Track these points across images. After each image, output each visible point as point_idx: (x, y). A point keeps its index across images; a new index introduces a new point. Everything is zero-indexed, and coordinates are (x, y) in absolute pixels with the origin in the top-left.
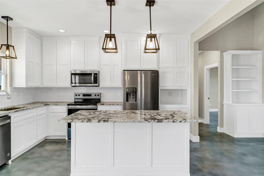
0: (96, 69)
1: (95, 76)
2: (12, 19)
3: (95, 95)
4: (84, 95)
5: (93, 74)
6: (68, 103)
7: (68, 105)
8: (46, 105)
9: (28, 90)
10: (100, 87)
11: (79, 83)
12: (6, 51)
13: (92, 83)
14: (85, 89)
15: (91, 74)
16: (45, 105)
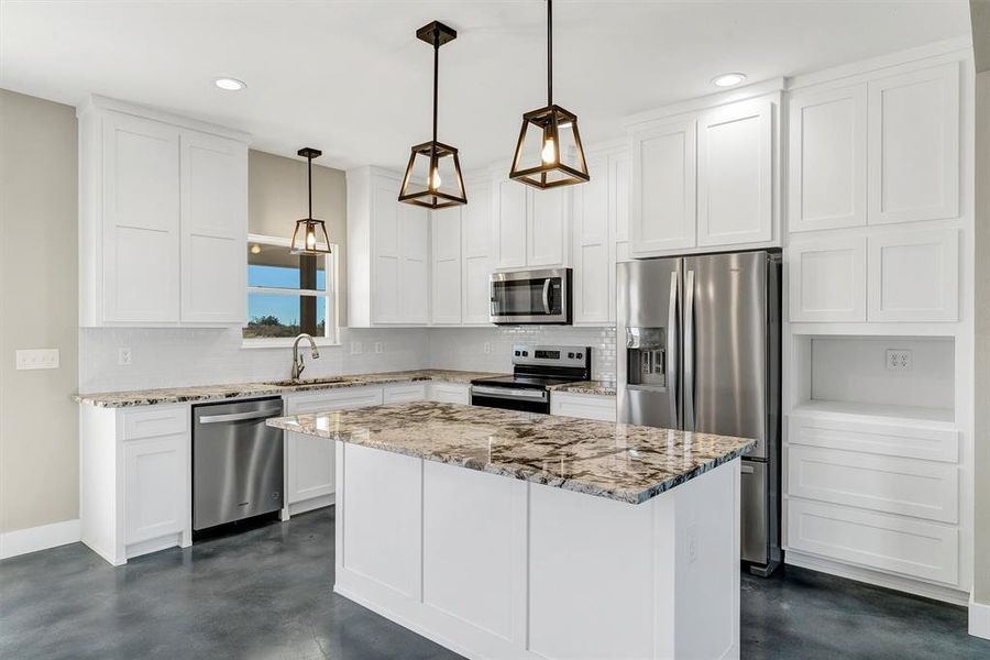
0: (559, 262)
1: (555, 286)
2: (319, 153)
3: (571, 356)
4: (539, 354)
5: (548, 281)
6: (475, 378)
7: (475, 383)
8: (421, 379)
9: (376, 333)
10: (574, 325)
11: (501, 314)
12: (307, 235)
13: (544, 313)
14: (546, 333)
15: (541, 281)
16: (415, 379)
